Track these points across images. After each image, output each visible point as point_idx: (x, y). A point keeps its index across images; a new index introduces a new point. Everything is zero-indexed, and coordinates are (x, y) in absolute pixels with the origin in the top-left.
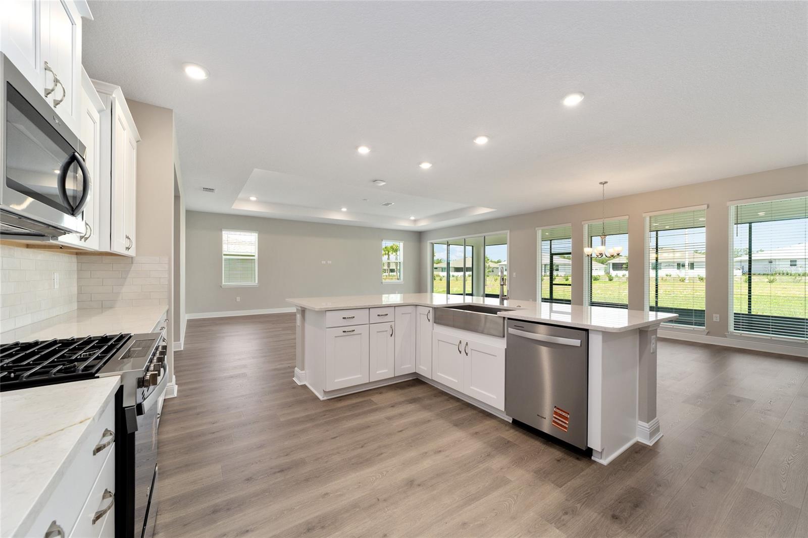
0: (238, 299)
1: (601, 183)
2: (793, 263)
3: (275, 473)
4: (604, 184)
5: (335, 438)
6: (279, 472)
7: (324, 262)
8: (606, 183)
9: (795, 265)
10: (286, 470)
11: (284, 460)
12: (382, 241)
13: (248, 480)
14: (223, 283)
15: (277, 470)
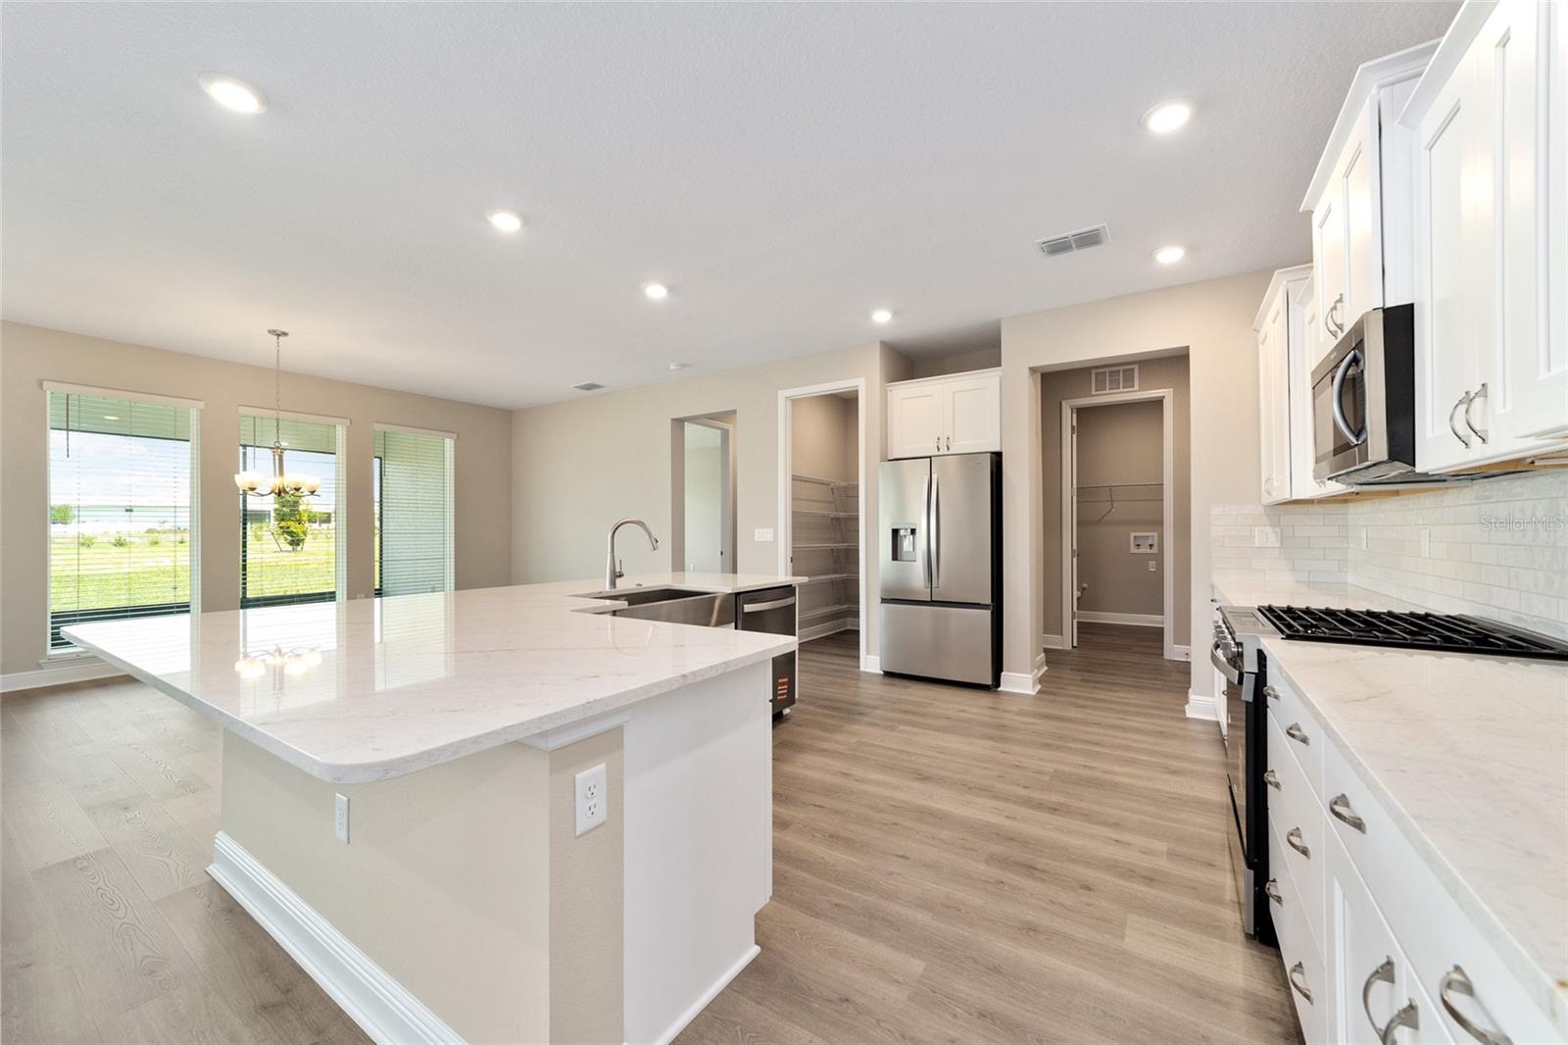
1: (273, 332)
3: (1043, 871)
4: (279, 335)
5: (902, 857)
6: (1037, 869)
8: (285, 334)
10: (1024, 865)
11: (1013, 878)
13: (1087, 888)
15: (1035, 872)
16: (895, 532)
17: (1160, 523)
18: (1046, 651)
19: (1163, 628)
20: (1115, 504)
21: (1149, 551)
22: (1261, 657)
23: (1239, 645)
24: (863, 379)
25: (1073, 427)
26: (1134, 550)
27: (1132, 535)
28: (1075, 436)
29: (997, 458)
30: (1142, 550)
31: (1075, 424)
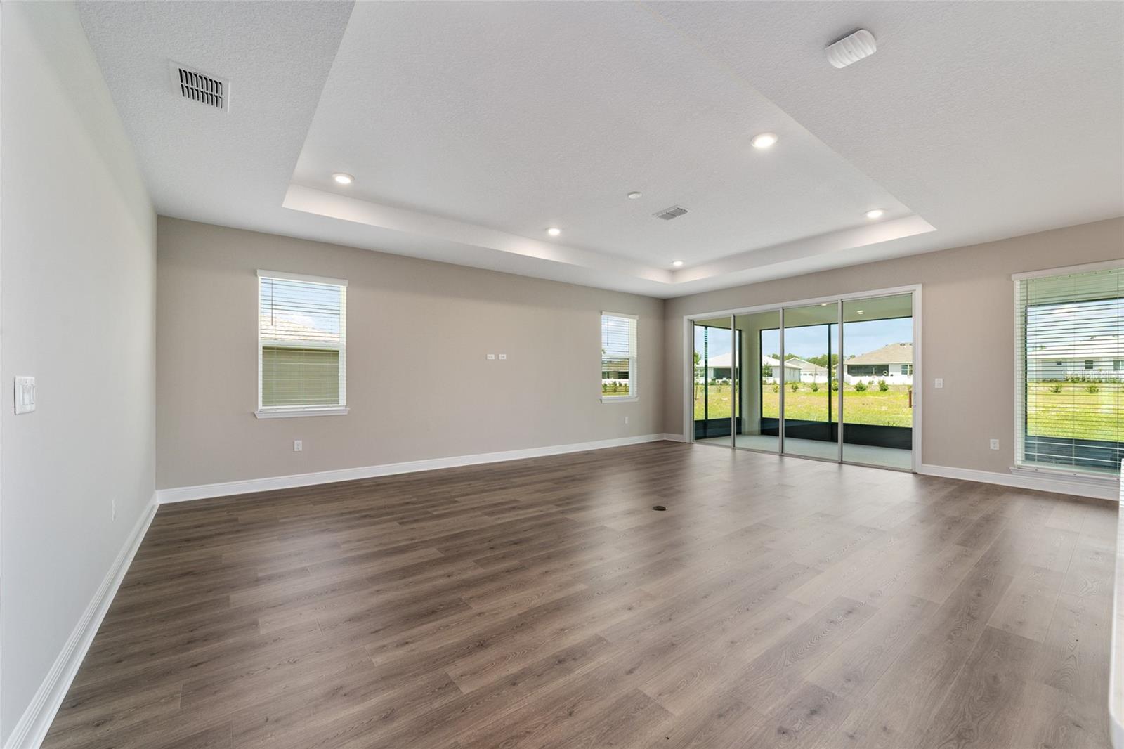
0: (299, 445)
2: (1089, 365)
7: (491, 357)
9: (1091, 367)
12: (601, 313)
14: (260, 406)
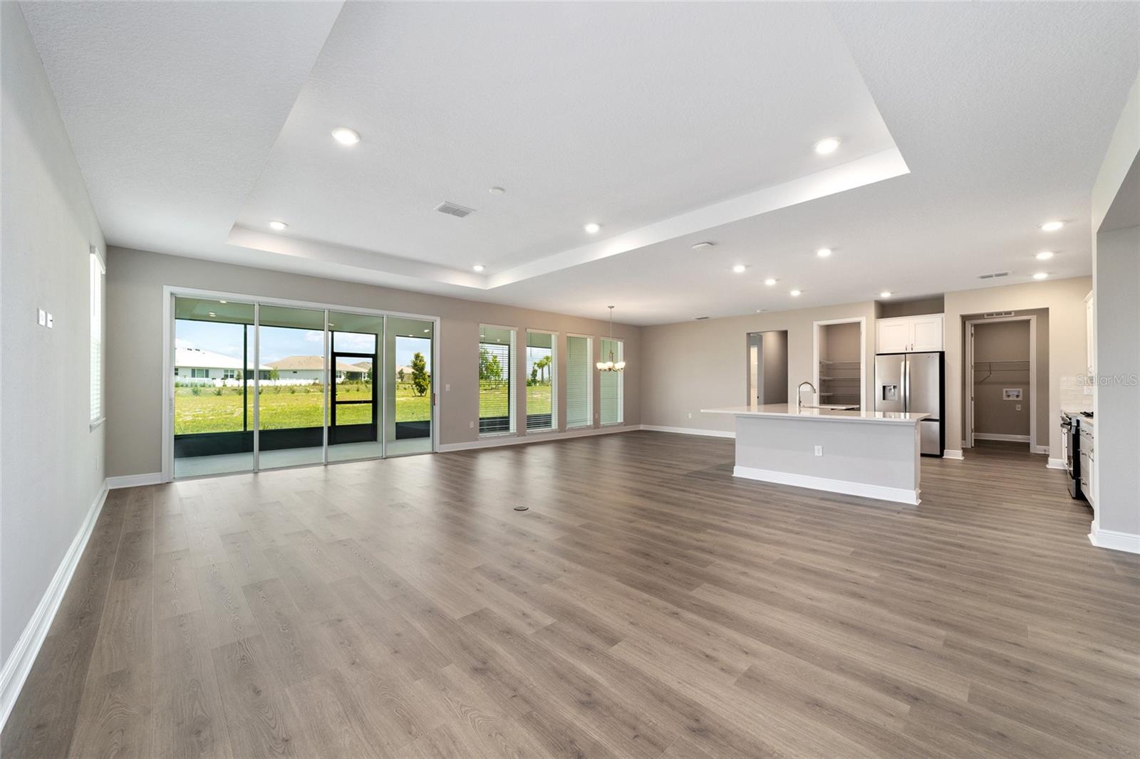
1: (609, 307)
4: (611, 308)
8: (613, 307)
16: (884, 387)
17: (1028, 383)
18: (963, 448)
19: (1029, 443)
20: (992, 372)
21: (1016, 399)
22: (1078, 422)
23: (1070, 419)
24: (865, 318)
25: (972, 334)
26: (1005, 398)
27: (1004, 390)
28: (973, 339)
29: (942, 355)
30: (1010, 399)
31: (973, 332)
